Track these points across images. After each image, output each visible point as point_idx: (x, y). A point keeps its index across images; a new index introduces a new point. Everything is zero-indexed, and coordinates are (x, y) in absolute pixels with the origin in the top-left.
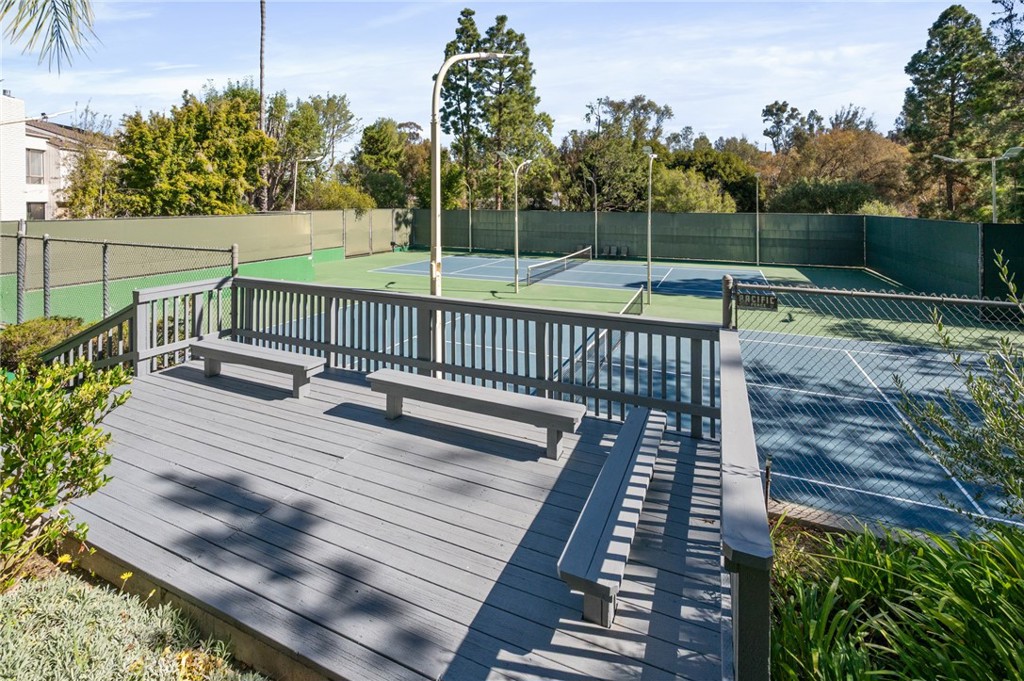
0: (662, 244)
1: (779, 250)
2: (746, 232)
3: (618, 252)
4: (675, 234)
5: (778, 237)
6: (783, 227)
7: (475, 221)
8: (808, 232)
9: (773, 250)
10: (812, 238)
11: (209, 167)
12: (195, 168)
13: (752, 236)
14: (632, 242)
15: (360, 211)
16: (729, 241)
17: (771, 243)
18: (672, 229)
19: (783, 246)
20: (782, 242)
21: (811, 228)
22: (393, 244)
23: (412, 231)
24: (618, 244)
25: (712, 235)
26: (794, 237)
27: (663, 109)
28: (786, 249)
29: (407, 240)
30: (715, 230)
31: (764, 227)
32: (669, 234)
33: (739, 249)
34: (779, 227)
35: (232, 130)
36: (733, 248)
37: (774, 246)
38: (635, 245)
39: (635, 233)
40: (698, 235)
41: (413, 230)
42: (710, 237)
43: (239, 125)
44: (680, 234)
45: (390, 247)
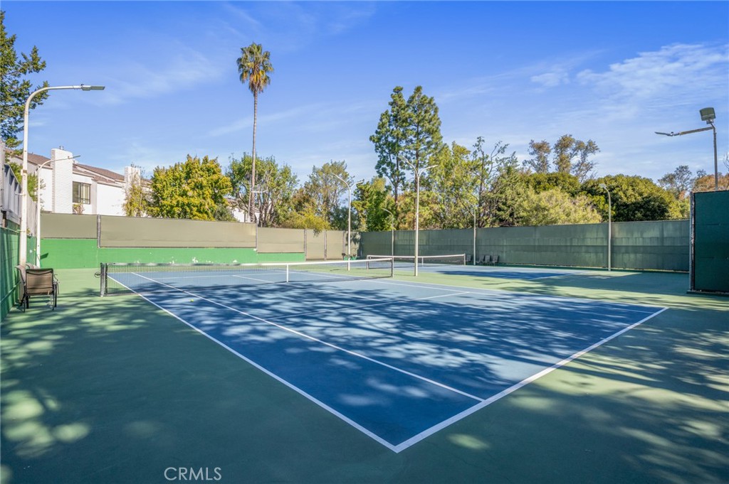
0: (525, 253)
1: (632, 256)
2: (599, 241)
3: (491, 260)
4: (537, 244)
5: (631, 244)
6: (636, 235)
7: (396, 239)
8: (662, 239)
9: (626, 256)
10: (667, 243)
11: (190, 193)
12: (184, 194)
13: (605, 244)
14: (502, 252)
15: (317, 231)
16: (584, 249)
17: (623, 250)
18: (534, 240)
19: (636, 253)
20: (635, 249)
21: (665, 235)
22: (344, 255)
23: (360, 248)
24: (492, 254)
25: (569, 244)
26: (648, 243)
27: (586, 144)
28: (639, 256)
29: (356, 253)
30: (571, 239)
31: (617, 235)
32: (532, 244)
33: (593, 256)
34: (632, 235)
35: (204, 173)
36: (587, 255)
37: (627, 252)
38: (504, 255)
39: (505, 244)
40: (556, 244)
41: (361, 246)
42: (567, 246)
43: (208, 170)
44: (542, 244)
45: (342, 257)
